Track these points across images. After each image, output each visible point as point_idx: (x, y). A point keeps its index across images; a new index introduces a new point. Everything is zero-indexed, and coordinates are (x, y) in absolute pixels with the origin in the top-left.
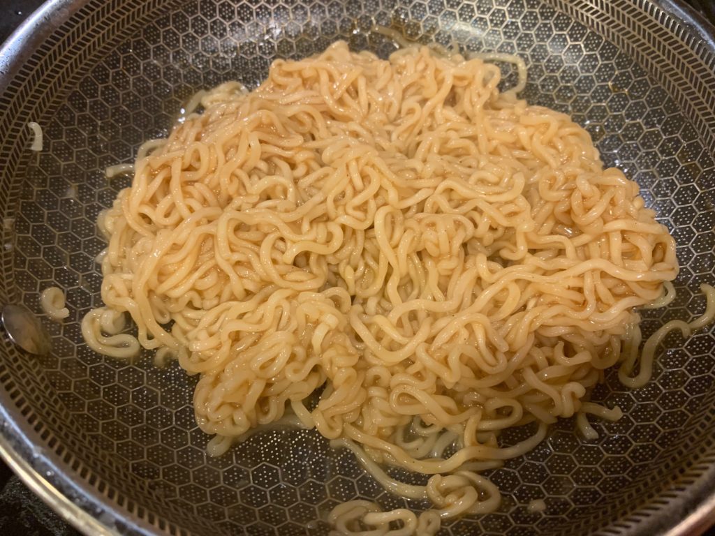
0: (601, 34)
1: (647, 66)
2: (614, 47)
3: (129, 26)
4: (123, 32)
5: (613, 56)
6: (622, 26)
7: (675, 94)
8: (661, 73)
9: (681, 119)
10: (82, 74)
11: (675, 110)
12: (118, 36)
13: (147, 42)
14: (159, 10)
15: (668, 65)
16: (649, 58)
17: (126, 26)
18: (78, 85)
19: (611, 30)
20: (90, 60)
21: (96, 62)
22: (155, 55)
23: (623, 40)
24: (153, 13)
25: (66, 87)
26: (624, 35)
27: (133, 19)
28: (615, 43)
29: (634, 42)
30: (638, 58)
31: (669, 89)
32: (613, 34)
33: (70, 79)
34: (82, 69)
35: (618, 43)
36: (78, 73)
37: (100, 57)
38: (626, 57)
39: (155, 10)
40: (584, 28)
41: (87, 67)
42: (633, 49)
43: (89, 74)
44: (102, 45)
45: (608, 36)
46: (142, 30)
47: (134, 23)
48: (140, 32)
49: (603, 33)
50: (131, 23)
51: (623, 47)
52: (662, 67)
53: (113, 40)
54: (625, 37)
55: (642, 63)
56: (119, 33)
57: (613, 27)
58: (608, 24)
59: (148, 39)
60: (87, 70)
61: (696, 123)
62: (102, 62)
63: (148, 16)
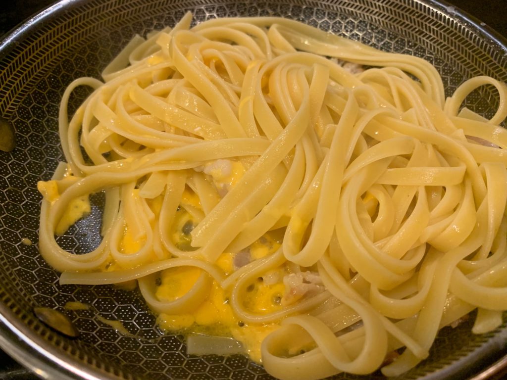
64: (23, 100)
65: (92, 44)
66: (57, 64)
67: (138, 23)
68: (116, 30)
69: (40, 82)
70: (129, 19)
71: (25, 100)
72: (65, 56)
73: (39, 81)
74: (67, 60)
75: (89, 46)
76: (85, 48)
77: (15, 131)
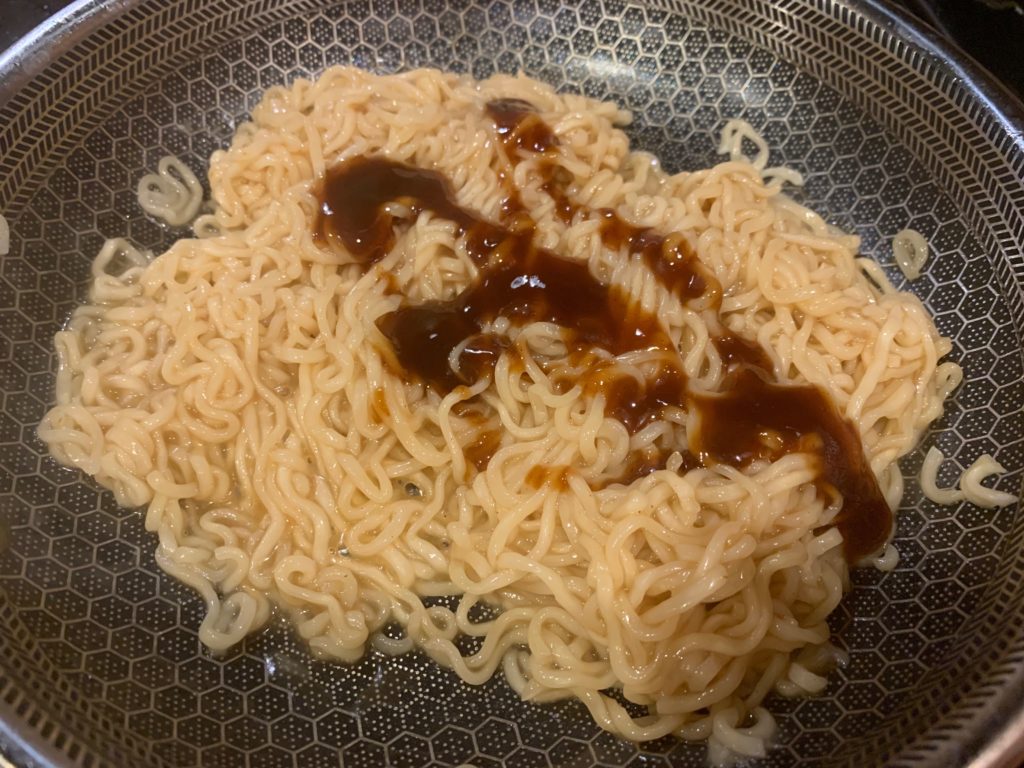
0: (816, 75)
1: (882, 118)
2: (836, 93)
3: (141, 77)
4: (132, 85)
5: (835, 105)
6: (845, 62)
7: (924, 155)
8: (902, 128)
9: (935, 190)
10: (71, 145)
11: (926, 178)
12: (125, 91)
13: (168, 99)
14: (184, 53)
15: (911, 115)
16: (885, 106)
17: (137, 76)
18: (64, 161)
19: (830, 70)
20: (83, 124)
21: (91, 127)
22: (181, 117)
23: (847, 84)
24: (177, 57)
25: (46, 163)
26: (847, 75)
27: (147, 67)
28: (836, 88)
29: (862, 85)
30: (869, 108)
31: (914, 148)
32: (833, 75)
33: (52, 152)
34: (70, 137)
35: (841, 88)
36: (64, 143)
37: (98, 121)
38: (853, 106)
39: (179, 54)
40: (792, 67)
41: (79, 135)
42: (862, 94)
43: (82, 145)
44: (101, 103)
45: (827, 77)
46: (160, 83)
47: (148, 72)
48: (157, 85)
49: (819, 73)
50: (144, 71)
51: (848, 93)
52: (904, 118)
53: (117, 96)
54: (849, 79)
55: (876, 114)
56: (126, 86)
57: (833, 66)
58: (826, 61)
59: (169, 95)
60: (78, 139)
61: (955, 195)
62: (101, 127)
63: (169, 62)
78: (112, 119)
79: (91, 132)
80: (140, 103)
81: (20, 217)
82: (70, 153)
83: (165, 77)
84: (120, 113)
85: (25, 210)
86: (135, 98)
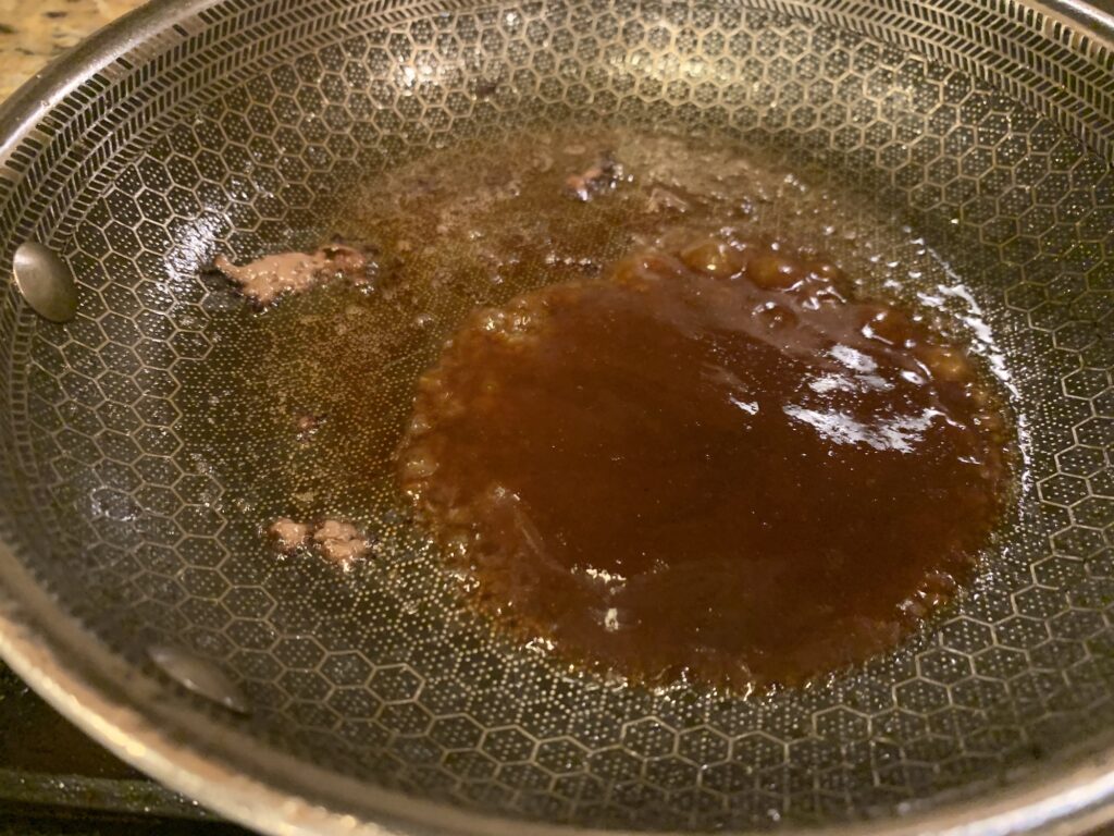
3: (393, 11)
4: (382, 16)
10: (306, 48)
12: (374, 19)
13: (412, 41)
18: (294, 59)
20: (324, 34)
21: (330, 39)
25: (276, 54)
34: (308, 41)
36: (300, 44)
37: (339, 36)
41: (316, 42)
46: (410, 22)
48: (406, 24)
53: (366, 21)
59: (414, 36)
60: (315, 45)
62: (339, 43)
64: (89, 210)
65: (235, 92)
66: (160, 136)
67: (332, 47)
68: (285, 62)
69: (125, 173)
70: (313, 40)
71: (95, 210)
72: (177, 117)
73: (122, 171)
74: (180, 127)
75: (228, 98)
76: (219, 102)
77: (72, 279)
78: (352, 40)
79: (328, 44)
80: (384, 34)
81: (233, 88)
82: (302, 55)
83: (416, 20)
84: (361, 38)
85: (240, 85)
86: (381, 29)
